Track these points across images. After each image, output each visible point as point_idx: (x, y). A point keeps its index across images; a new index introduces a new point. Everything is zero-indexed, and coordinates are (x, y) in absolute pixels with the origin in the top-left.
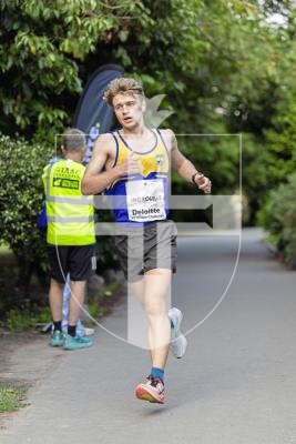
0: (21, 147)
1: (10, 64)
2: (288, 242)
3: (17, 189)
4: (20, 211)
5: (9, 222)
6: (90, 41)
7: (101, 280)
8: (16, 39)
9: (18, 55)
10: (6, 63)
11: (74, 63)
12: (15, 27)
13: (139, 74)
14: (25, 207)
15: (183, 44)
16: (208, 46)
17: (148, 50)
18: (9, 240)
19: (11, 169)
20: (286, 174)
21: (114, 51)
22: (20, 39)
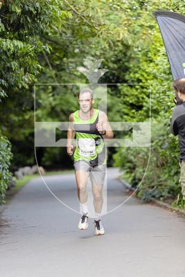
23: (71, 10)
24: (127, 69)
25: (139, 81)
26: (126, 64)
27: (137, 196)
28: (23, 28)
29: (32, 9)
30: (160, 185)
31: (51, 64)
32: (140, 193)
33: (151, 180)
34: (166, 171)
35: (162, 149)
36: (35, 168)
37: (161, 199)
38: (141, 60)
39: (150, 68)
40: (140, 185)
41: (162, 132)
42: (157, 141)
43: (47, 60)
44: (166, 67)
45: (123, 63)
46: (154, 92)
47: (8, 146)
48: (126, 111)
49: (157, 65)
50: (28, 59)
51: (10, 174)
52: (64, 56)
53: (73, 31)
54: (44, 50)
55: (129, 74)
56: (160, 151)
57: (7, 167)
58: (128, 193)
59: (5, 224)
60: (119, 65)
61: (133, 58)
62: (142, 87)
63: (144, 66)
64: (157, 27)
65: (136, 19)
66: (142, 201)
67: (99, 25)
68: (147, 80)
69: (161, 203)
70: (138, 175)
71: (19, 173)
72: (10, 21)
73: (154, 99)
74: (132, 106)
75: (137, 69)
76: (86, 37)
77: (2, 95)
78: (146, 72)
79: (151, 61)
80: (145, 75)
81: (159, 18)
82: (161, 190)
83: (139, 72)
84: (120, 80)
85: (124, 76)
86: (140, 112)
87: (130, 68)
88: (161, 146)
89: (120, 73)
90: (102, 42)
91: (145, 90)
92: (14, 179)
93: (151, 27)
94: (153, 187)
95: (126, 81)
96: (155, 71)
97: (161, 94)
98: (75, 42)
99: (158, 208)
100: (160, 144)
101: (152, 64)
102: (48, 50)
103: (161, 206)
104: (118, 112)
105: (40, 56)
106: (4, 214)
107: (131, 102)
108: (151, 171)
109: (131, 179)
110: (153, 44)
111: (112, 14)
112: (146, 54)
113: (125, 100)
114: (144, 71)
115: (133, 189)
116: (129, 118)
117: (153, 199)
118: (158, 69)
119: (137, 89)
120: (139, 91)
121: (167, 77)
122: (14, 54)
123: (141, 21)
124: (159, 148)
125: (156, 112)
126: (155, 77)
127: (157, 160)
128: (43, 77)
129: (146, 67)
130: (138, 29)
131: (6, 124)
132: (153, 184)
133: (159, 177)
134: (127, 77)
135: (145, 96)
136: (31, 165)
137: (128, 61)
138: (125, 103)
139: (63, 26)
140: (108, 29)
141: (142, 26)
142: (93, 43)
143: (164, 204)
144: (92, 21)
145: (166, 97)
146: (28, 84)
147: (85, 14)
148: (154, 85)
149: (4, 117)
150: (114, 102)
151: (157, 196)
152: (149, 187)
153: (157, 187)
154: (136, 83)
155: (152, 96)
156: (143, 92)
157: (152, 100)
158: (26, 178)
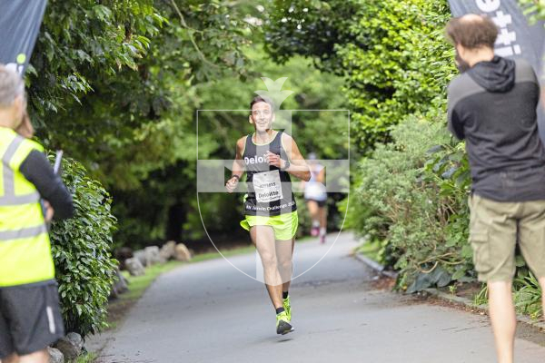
20: (386, 124)
24: (352, 11)
25: (381, 33)
27: (397, 289)
31: (185, 14)
32: (403, 280)
33: (425, 250)
34: (455, 226)
36: (169, 247)
37: (451, 288)
40: (402, 262)
41: (440, 142)
42: (431, 162)
43: (175, 5)
46: (416, 54)
47: (104, 201)
48: (358, 103)
51: (115, 264)
55: (358, 22)
56: (440, 183)
57: (105, 246)
58: (377, 282)
60: (334, 3)
62: (390, 48)
66: (409, 297)
68: (397, 31)
69: (451, 297)
70: (396, 241)
71: (135, 261)
73: (417, 70)
74: (371, 90)
75: (375, 9)
77: (82, 88)
78: (395, 14)
80: (394, 20)
82: (450, 270)
83: (380, 15)
84: (340, 37)
85: (348, 25)
86: (388, 102)
87: (358, 7)
88: (439, 173)
89: (338, 21)
92: (125, 275)
94: (431, 265)
95: (352, 38)
96: (414, 8)
97: (432, 59)
99: (446, 309)
100: (437, 167)
103: (450, 304)
104: (342, 106)
106: (108, 351)
107: (366, 81)
108: (422, 230)
109: (381, 252)
113: (354, 78)
114: (390, 10)
115: (388, 273)
116: (365, 117)
117: (432, 291)
119: (378, 53)
121: (441, 18)
124: (436, 177)
125: (425, 99)
126: (415, 23)
127: (435, 205)
128: (168, 44)
131: (97, 156)
132: (430, 258)
133: (442, 241)
134: (354, 28)
135: (396, 67)
138: (353, 86)
143: (459, 299)
148: (414, 40)
149: (92, 140)
150: (328, 86)
151: (442, 284)
152: (423, 265)
153: (440, 264)
154: (374, 40)
155: (413, 64)
156: (391, 58)
157: (413, 74)
158: (150, 272)
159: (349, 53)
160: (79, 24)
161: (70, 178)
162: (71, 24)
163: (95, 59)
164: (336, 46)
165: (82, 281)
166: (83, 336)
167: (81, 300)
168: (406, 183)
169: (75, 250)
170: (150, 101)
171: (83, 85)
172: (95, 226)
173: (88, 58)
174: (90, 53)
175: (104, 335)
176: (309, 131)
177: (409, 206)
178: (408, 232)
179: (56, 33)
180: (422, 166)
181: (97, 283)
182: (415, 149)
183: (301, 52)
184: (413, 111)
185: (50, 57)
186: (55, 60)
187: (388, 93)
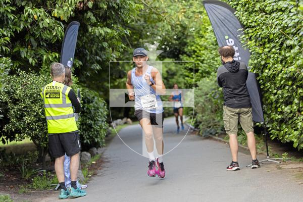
0: (33, 77)
1: (22, 27)
2: (200, 123)
3: (32, 103)
4: (35, 116)
5: (28, 124)
6: (70, 9)
7: (89, 154)
8: (24, 11)
9: (27, 21)
10: (20, 27)
11: (61, 23)
12: (23, 4)
13: (102, 27)
14: (37, 113)
15: (127, 7)
16: (142, 6)
17: (106, 12)
18: (29, 135)
19: (27, 91)
20: (196, 81)
21: (85, 14)
22: (27, 11)
23: (143, 3)
24: (185, 44)
25: (195, 51)
26: (185, 40)
27: (199, 135)
28: (109, 19)
29: (114, 5)
30: (215, 125)
31: (131, 44)
32: (201, 132)
33: (208, 122)
34: (219, 115)
35: (215, 99)
36: (125, 120)
37: (217, 135)
38: (195, 37)
39: (202, 42)
40: (201, 126)
41: (214, 87)
42: (211, 93)
43: (128, 41)
44: (213, 40)
45: (182, 40)
46: (206, 58)
47: (104, 105)
48: (187, 74)
49: (207, 39)
50: (114, 41)
51: (107, 125)
52: (140, 38)
53: (145, 19)
54: (126, 34)
55: (187, 48)
56: (213, 100)
57: (105, 119)
58: (192, 132)
59: (107, 160)
60: (180, 41)
61: (190, 36)
62: (197, 56)
63: (198, 40)
64: (205, 12)
65: (190, 8)
66: (203, 137)
67: (164, 13)
68: (200, 51)
69: (217, 138)
70: (199, 119)
72: (99, 15)
73: (206, 64)
74: (191, 70)
75: (193, 44)
76: (155, 23)
77: (98, 68)
78: (199, 45)
79: (202, 37)
80: (199, 47)
81: (206, 5)
82: (216, 129)
83: (195, 45)
84: (181, 52)
85: (184, 49)
86: (197, 74)
87: (187, 43)
88: (213, 97)
89: (180, 47)
90: (166, 26)
91: (199, 58)
92: (110, 128)
93: (201, 13)
94: (210, 127)
95: (185, 53)
96: (205, 44)
97: (211, 60)
98: (147, 27)
99: (215, 142)
100: (213, 95)
101: (203, 39)
102: (128, 33)
103: (217, 140)
104: (181, 75)
105: (123, 38)
106: (105, 154)
107: (190, 67)
108: (207, 116)
109: (194, 122)
110: (203, 25)
111: (172, 5)
112: (198, 32)
113: (185, 66)
114: (198, 44)
115: (196, 129)
116: (190, 79)
117: (211, 135)
118: (208, 42)
119: (194, 58)
120: (195, 59)
121: (215, 47)
122: (104, 38)
123: (193, 9)
124: (212, 98)
125: (209, 73)
126: (206, 48)
127: (212, 107)
128: (126, 53)
129: (199, 41)
130: (191, 15)
131: (102, 90)
132: (210, 125)
133: (214, 120)
134: (186, 50)
135: (199, 63)
136: (122, 118)
137: (186, 38)
138: (185, 68)
139: (138, 15)
140: (170, 15)
141: (194, 12)
142: (160, 27)
143: (219, 138)
144: (158, 10)
145: (215, 62)
146: (116, 59)
147: (153, 6)
148: (205, 54)
149: (100, 84)
150: (177, 68)
151: (214, 133)
152: (207, 127)
153: (213, 127)
154: (192, 54)
155: (205, 62)
156: (198, 60)
157: (205, 65)
158: (119, 127)
159: (184, 58)
160: (97, 48)
161: (94, 97)
162: (95, 48)
163: (102, 59)
164: (180, 56)
165: (97, 131)
166: (97, 148)
167: (97, 137)
168: (202, 100)
169: (95, 121)
170: (120, 72)
171: (98, 67)
172: (101, 113)
173: (100, 59)
174: (101, 57)
175: (104, 148)
176: (170, 83)
177: (203, 108)
178: (203, 116)
179: (90, 50)
180: (208, 94)
181: (102, 132)
182: (205, 89)
183: (169, 57)
184: (205, 77)
185: (88, 58)
186: (90, 60)
187: (197, 71)
